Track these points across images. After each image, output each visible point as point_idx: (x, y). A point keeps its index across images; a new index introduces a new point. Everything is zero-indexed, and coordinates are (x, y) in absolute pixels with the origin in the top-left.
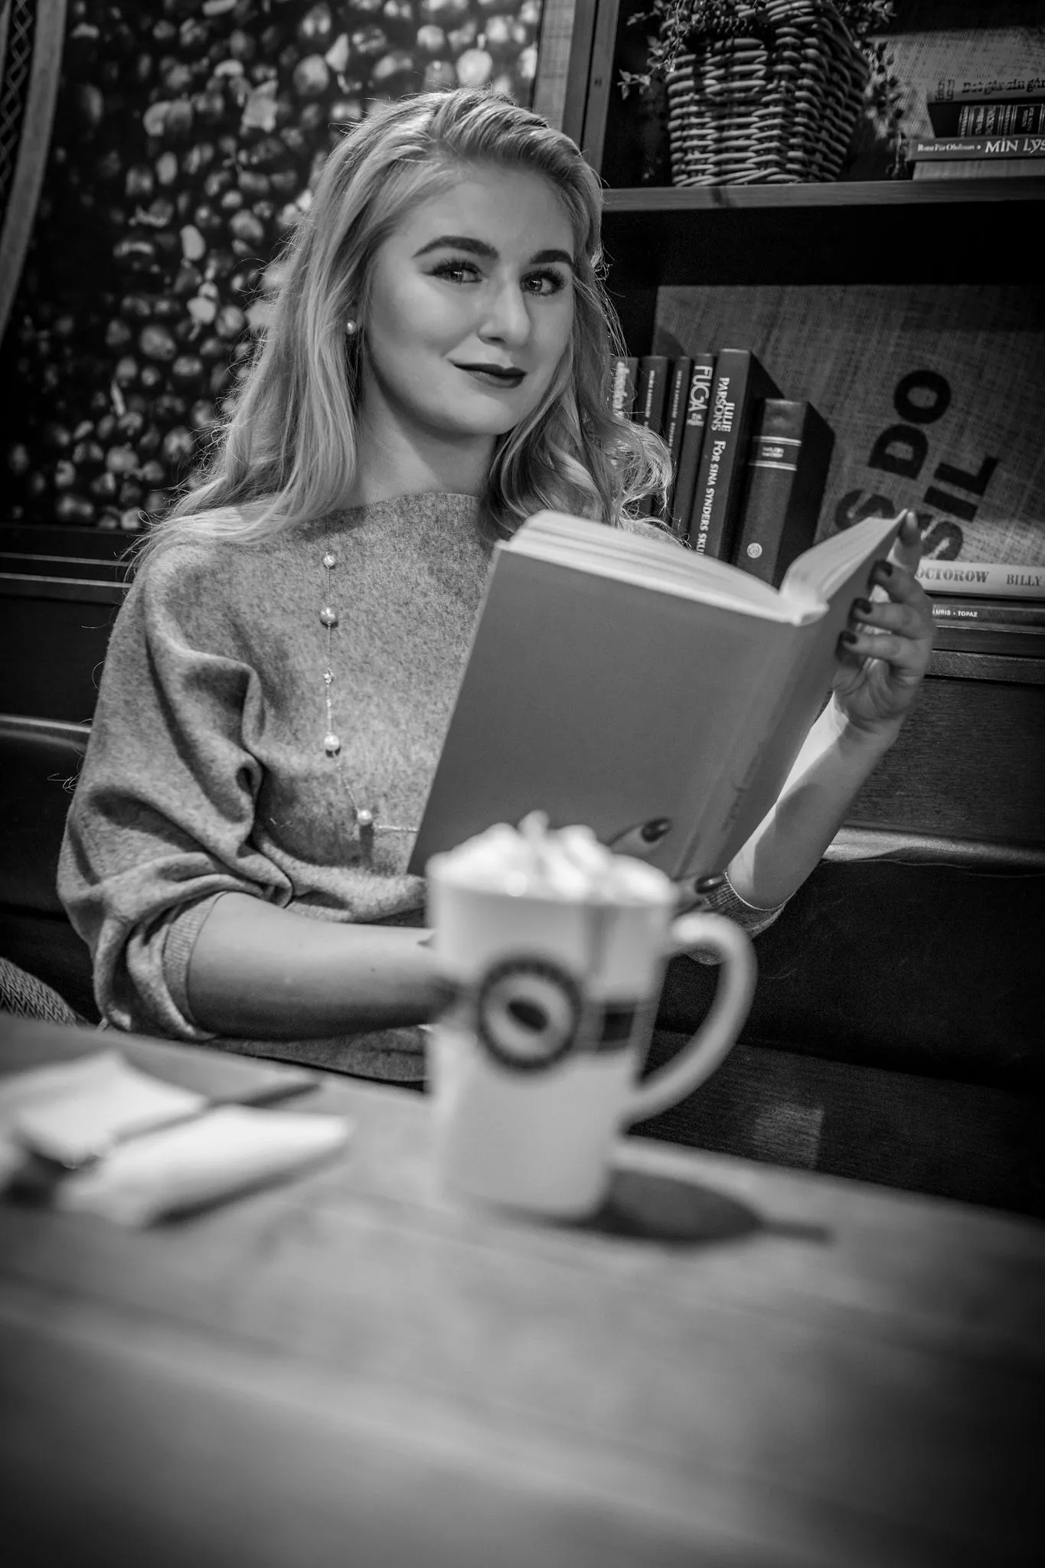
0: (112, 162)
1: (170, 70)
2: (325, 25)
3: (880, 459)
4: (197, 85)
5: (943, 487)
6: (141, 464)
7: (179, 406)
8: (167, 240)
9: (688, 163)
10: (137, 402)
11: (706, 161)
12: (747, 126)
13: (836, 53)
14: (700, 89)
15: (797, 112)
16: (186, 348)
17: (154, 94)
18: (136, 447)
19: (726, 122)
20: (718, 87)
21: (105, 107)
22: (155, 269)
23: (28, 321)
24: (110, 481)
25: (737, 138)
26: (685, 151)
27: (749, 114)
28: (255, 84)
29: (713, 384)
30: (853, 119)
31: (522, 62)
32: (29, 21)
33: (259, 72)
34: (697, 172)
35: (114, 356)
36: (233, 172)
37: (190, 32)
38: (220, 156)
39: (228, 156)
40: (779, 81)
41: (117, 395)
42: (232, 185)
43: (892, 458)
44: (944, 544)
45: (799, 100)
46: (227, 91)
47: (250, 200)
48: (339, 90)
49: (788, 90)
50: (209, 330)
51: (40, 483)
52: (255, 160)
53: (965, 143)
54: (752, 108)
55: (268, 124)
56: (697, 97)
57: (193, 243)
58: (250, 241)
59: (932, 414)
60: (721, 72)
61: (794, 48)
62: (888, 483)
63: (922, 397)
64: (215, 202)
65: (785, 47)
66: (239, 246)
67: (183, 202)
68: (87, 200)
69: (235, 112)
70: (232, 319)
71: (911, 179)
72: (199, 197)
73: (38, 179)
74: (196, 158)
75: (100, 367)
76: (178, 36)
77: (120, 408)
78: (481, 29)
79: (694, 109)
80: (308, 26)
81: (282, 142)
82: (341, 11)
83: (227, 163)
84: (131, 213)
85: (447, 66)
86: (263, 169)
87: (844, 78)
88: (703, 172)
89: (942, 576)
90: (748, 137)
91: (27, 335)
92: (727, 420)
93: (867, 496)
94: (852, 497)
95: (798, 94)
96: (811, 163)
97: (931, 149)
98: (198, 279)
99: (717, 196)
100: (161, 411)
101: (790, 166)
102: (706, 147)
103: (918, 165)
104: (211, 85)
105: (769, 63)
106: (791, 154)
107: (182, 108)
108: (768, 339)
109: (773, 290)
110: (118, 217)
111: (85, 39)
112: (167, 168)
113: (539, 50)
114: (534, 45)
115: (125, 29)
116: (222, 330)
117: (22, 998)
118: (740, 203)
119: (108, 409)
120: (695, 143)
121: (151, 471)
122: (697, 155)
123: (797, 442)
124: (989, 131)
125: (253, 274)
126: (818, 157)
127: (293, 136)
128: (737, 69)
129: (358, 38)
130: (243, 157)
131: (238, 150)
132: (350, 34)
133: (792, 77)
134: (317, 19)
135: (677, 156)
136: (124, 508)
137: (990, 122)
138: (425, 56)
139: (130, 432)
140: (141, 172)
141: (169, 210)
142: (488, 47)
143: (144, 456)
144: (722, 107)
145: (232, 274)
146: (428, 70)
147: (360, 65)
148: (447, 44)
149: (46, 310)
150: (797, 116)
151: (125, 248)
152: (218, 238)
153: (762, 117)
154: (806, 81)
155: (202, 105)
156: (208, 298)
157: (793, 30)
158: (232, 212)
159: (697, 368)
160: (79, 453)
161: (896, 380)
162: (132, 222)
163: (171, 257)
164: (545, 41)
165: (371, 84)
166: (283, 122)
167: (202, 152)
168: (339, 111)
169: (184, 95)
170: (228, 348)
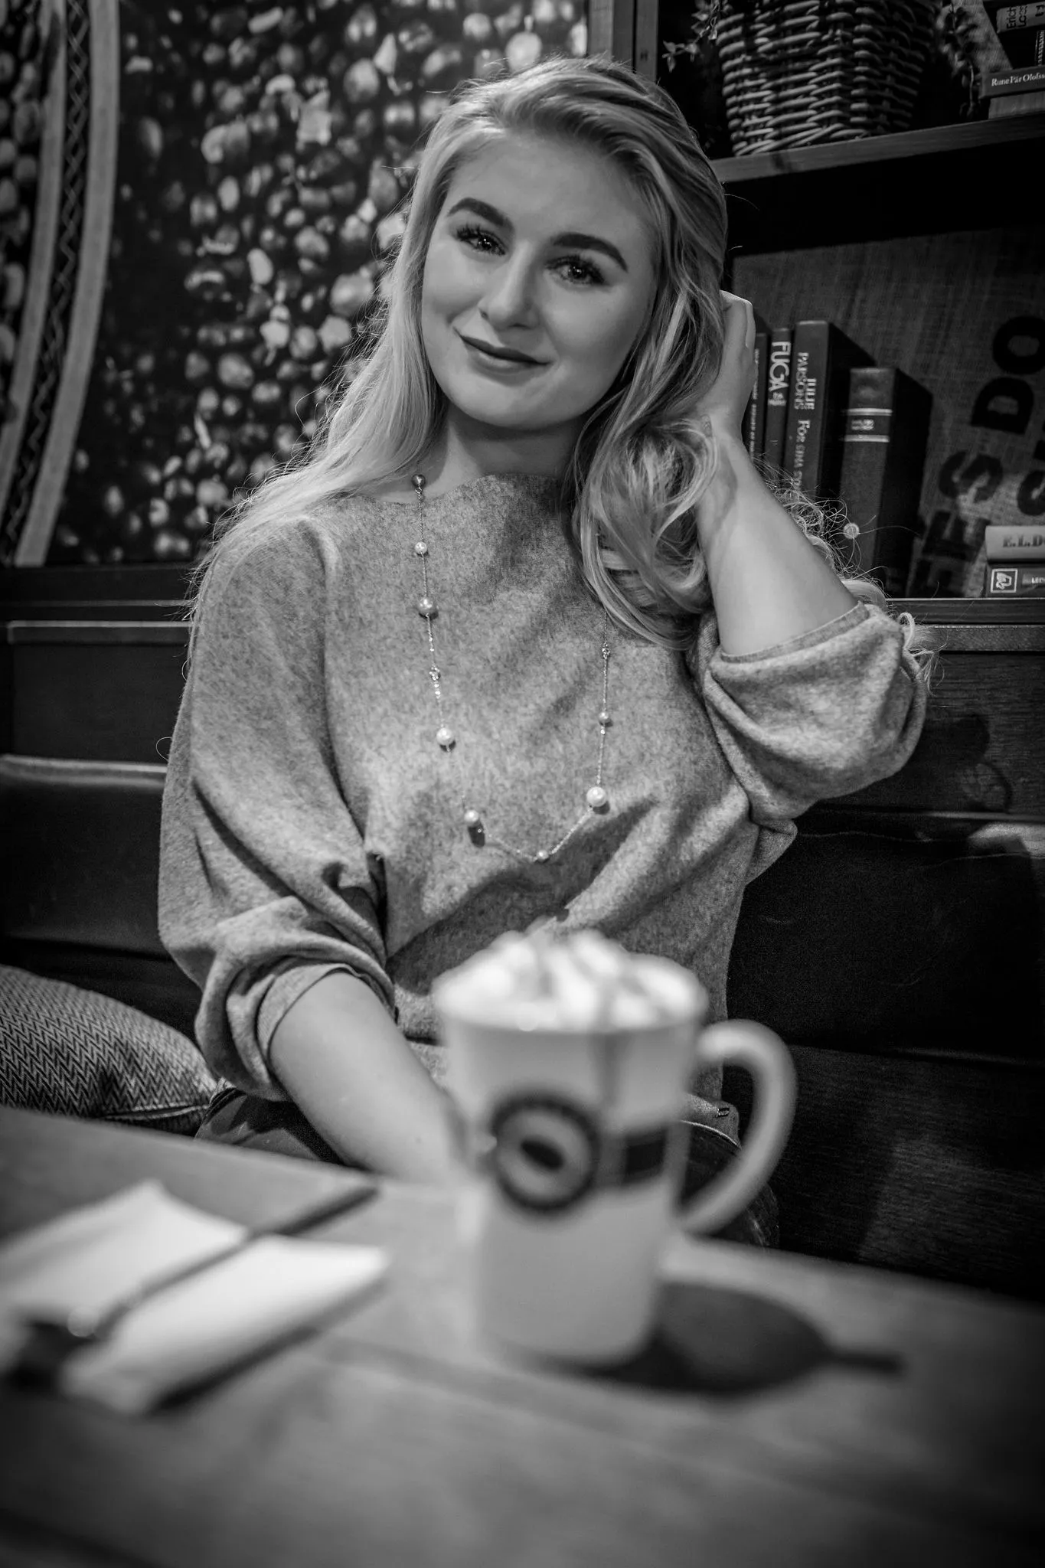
0: (176, 193)
1: (223, 93)
2: (370, 27)
3: (982, 416)
4: (251, 106)
6: (230, 495)
7: (262, 433)
8: (234, 266)
9: (746, 129)
10: (222, 433)
11: (764, 125)
12: (805, 82)
14: (751, 49)
15: (857, 61)
16: (264, 373)
17: (209, 120)
18: (223, 479)
19: (781, 81)
20: (770, 45)
21: (164, 139)
22: (227, 297)
23: (110, 363)
24: (202, 515)
25: (795, 97)
26: (742, 117)
27: (805, 70)
28: (307, 96)
29: (792, 359)
30: (921, 57)
31: (571, 40)
32: (84, 62)
33: (310, 84)
34: (756, 138)
35: (194, 390)
36: (294, 190)
37: (239, 52)
38: (279, 175)
39: (287, 174)
40: (835, 30)
41: (201, 428)
42: (293, 203)
43: (996, 414)
45: (858, 47)
46: (280, 108)
47: (312, 216)
48: (391, 92)
49: (844, 38)
50: (284, 353)
51: (135, 523)
52: (313, 175)
53: (1042, 71)
54: (808, 63)
55: (324, 136)
56: (749, 58)
57: (260, 267)
58: (316, 258)
59: (1035, 363)
60: (772, 28)
62: (993, 442)
63: (1024, 345)
64: (278, 223)
66: (306, 265)
67: (247, 226)
68: (155, 235)
69: (289, 127)
70: (305, 340)
71: (986, 117)
72: (262, 220)
73: (106, 220)
74: (257, 179)
75: (182, 402)
76: (227, 58)
77: (205, 441)
78: (527, 10)
79: (747, 71)
80: (354, 31)
81: (339, 153)
82: (385, 11)
83: (287, 181)
84: (198, 243)
85: (496, 54)
86: (322, 183)
87: (907, 16)
88: (763, 137)
90: (807, 94)
91: (110, 377)
92: (810, 397)
93: (971, 457)
94: (956, 460)
95: (856, 41)
96: (878, 112)
97: (1006, 82)
98: (269, 303)
99: (778, 162)
100: (245, 440)
101: (854, 119)
102: (764, 109)
103: (994, 101)
104: (264, 103)
105: (822, 12)
106: (855, 106)
107: (238, 131)
108: (853, 301)
109: (853, 249)
110: (185, 248)
111: (140, 74)
112: (229, 194)
113: (588, 25)
114: (583, 20)
115: (176, 58)
116: (296, 352)
117: (149, 1048)
118: (803, 166)
119: (193, 444)
120: (751, 107)
122: (755, 120)
123: (887, 412)
125: (322, 292)
126: (885, 105)
127: (349, 146)
128: (788, 23)
129: (404, 36)
130: (302, 173)
131: (297, 165)
132: (396, 31)
133: (847, 24)
134: (362, 22)
135: (734, 122)
138: (473, 47)
139: (217, 464)
140: (204, 200)
141: (235, 236)
142: (537, 28)
143: (233, 487)
144: (776, 66)
145: (301, 294)
146: (478, 61)
147: (409, 64)
148: (494, 30)
149: (126, 350)
150: (857, 65)
151: (195, 279)
152: (285, 259)
153: (820, 72)
154: (863, 27)
155: (257, 125)
156: (281, 321)
158: (295, 231)
159: (775, 344)
160: (170, 490)
161: (994, 329)
162: (201, 252)
163: (241, 283)
164: (593, 15)
165: (421, 83)
166: (338, 132)
167: (261, 173)
168: (392, 115)
169: (239, 116)
170: (305, 369)
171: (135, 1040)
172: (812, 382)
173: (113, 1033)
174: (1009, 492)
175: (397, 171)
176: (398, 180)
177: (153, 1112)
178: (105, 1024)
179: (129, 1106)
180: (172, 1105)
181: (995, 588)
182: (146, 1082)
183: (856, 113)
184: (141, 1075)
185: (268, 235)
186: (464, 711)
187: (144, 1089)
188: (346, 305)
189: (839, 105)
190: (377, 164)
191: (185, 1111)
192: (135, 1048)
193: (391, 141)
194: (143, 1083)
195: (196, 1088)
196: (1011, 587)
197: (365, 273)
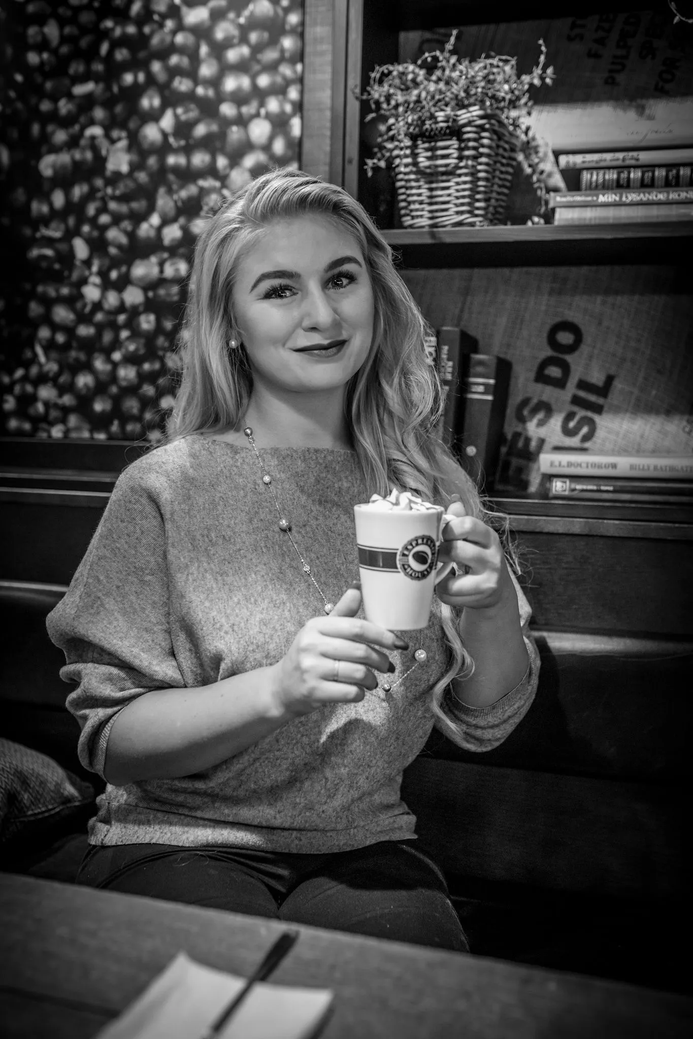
0: (20, 195)
1: (53, 133)
2: (157, 102)
3: (541, 377)
4: (73, 143)
5: (582, 394)
6: (61, 395)
7: (82, 356)
8: (62, 247)
9: (411, 210)
10: (54, 355)
11: (423, 210)
12: (448, 188)
13: (500, 137)
14: (415, 164)
15: (479, 179)
16: (84, 318)
17: (44, 149)
18: (56, 384)
19: (434, 185)
20: (427, 163)
21: (11, 157)
22: (57, 266)
24: (40, 407)
25: (441, 196)
26: (409, 203)
27: (448, 181)
28: (113, 142)
29: (438, 348)
31: (291, 127)
33: (115, 134)
34: (418, 217)
35: (35, 325)
36: (104, 200)
37: (64, 107)
38: (93, 191)
39: (99, 190)
40: (467, 161)
41: (39, 350)
42: (103, 209)
43: (549, 377)
44: (585, 430)
45: (480, 171)
46: (93, 145)
47: (117, 220)
48: (170, 145)
49: (473, 166)
50: (98, 306)
52: (118, 193)
53: (587, 196)
54: (450, 177)
55: (125, 168)
56: (414, 169)
57: (81, 249)
58: (120, 247)
59: (572, 349)
60: (429, 154)
61: (475, 140)
62: (548, 393)
63: (565, 338)
64: (93, 221)
65: (469, 140)
66: (113, 251)
67: (71, 221)
68: (6, 221)
69: (100, 161)
70: (112, 299)
71: (553, 221)
72: (82, 219)
74: (78, 191)
75: (26, 332)
76: (56, 110)
77: (42, 359)
78: (262, 104)
79: (412, 177)
80: (145, 103)
81: (135, 180)
82: (167, 93)
83: (99, 195)
84: (36, 229)
85: (242, 130)
86: (124, 198)
87: (505, 150)
88: (421, 216)
89: (590, 466)
90: (449, 195)
92: (449, 372)
93: (535, 401)
94: (525, 402)
95: (480, 167)
96: (489, 207)
97: (565, 199)
98: (87, 273)
99: (433, 235)
100: (71, 360)
101: (477, 212)
102: (423, 200)
103: (558, 211)
104: (83, 142)
105: (460, 149)
106: (478, 204)
107: (64, 158)
110: (28, 232)
112: (58, 199)
113: (302, 118)
114: (298, 115)
115: (19, 105)
116: (106, 306)
117: (34, 772)
118: (448, 240)
119: (34, 360)
120: (415, 198)
121: (67, 400)
122: (417, 206)
124: (600, 187)
125: (124, 269)
127: (142, 177)
128: (440, 152)
129: (180, 111)
130: (109, 191)
131: (106, 185)
132: (174, 105)
133: (475, 158)
134: (151, 98)
135: (403, 204)
136: (52, 424)
137: (601, 180)
138: (226, 123)
139: (51, 375)
140: (40, 202)
141: (62, 227)
142: (268, 116)
143: (62, 390)
144: (431, 176)
145: (109, 269)
146: (229, 131)
147: (183, 129)
148: (240, 114)
150: (479, 181)
151: (35, 252)
152: (98, 245)
153: (458, 184)
154: (483, 160)
155: (78, 156)
156: (95, 285)
157: (474, 129)
158: (105, 228)
160: (17, 389)
161: (547, 328)
162: (38, 235)
163: (68, 258)
164: (305, 113)
165: (191, 142)
166: (135, 167)
167: (81, 189)
168: (171, 160)
169: (65, 149)
170: (112, 318)
171: (25, 768)
172: (450, 364)
173: (12, 766)
174: (556, 422)
175: (175, 197)
176: (176, 202)
177: (39, 813)
178: (6, 760)
179: (24, 812)
180: (50, 807)
181: (556, 491)
182: (34, 795)
183: (478, 208)
184: (31, 791)
185: (86, 229)
186: (288, 608)
187: (33, 800)
188: (141, 279)
189: (469, 204)
190: (162, 191)
191: (57, 810)
192: (26, 774)
193: (171, 177)
194: (32, 796)
195: (62, 794)
196: (565, 491)
197: (154, 259)
